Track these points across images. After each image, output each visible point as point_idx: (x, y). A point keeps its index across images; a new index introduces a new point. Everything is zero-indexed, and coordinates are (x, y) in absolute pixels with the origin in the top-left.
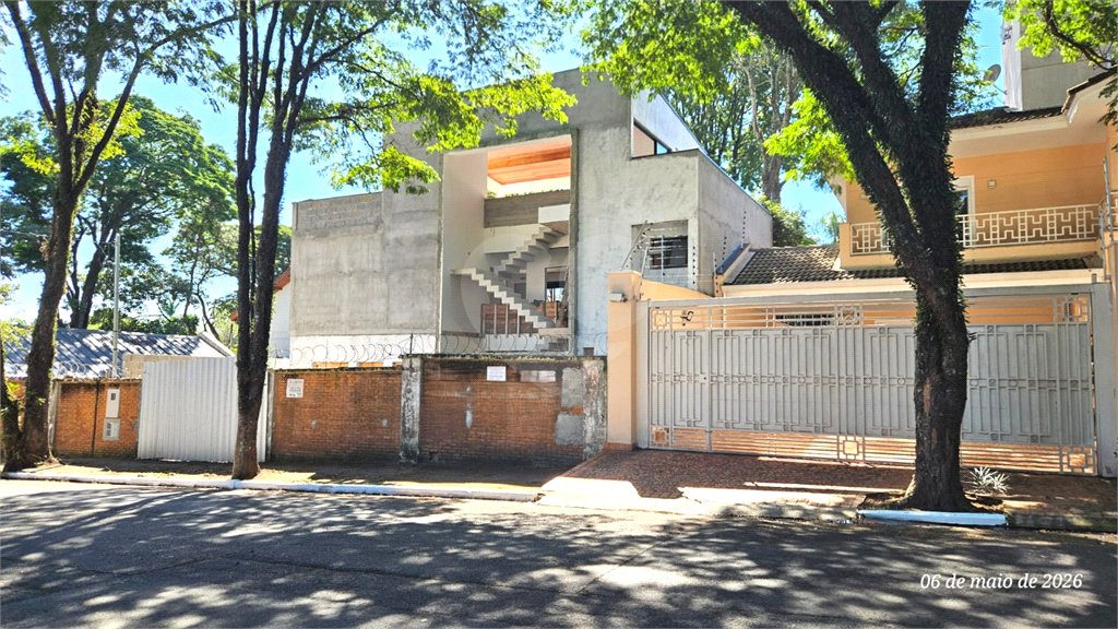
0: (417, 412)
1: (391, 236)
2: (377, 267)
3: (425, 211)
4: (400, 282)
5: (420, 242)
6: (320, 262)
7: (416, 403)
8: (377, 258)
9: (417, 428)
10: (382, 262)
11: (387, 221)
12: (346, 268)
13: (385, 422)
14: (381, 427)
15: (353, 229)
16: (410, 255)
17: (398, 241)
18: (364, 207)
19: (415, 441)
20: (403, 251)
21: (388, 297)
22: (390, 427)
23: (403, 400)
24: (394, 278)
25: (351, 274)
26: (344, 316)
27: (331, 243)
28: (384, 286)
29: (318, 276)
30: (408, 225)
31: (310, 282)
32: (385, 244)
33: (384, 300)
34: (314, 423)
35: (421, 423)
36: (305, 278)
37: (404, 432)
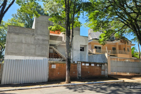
0: (81, 71)
1: (36, 38)
2: (33, 43)
3: (45, 35)
4: (38, 47)
5: (43, 40)
6: (16, 39)
7: (80, 69)
8: (33, 41)
9: (81, 73)
10: (34, 42)
11: (36, 35)
12: (24, 42)
13: (74, 73)
14: (73, 73)
15: (26, 35)
16: (41, 42)
17: (38, 39)
18: (29, 31)
19: (80, 75)
20: (39, 41)
21: (35, 49)
22: (75, 73)
23: (78, 69)
24: (37, 46)
25: (25, 43)
26: (23, 52)
27: (20, 36)
28: (34, 47)
29: (15, 42)
30: (40, 37)
31: (13, 44)
32: (35, 39)
33: (34, 50)
34: (58, 73)
35: (81, 72)
36: (11, 42)
37: (79, 74)
